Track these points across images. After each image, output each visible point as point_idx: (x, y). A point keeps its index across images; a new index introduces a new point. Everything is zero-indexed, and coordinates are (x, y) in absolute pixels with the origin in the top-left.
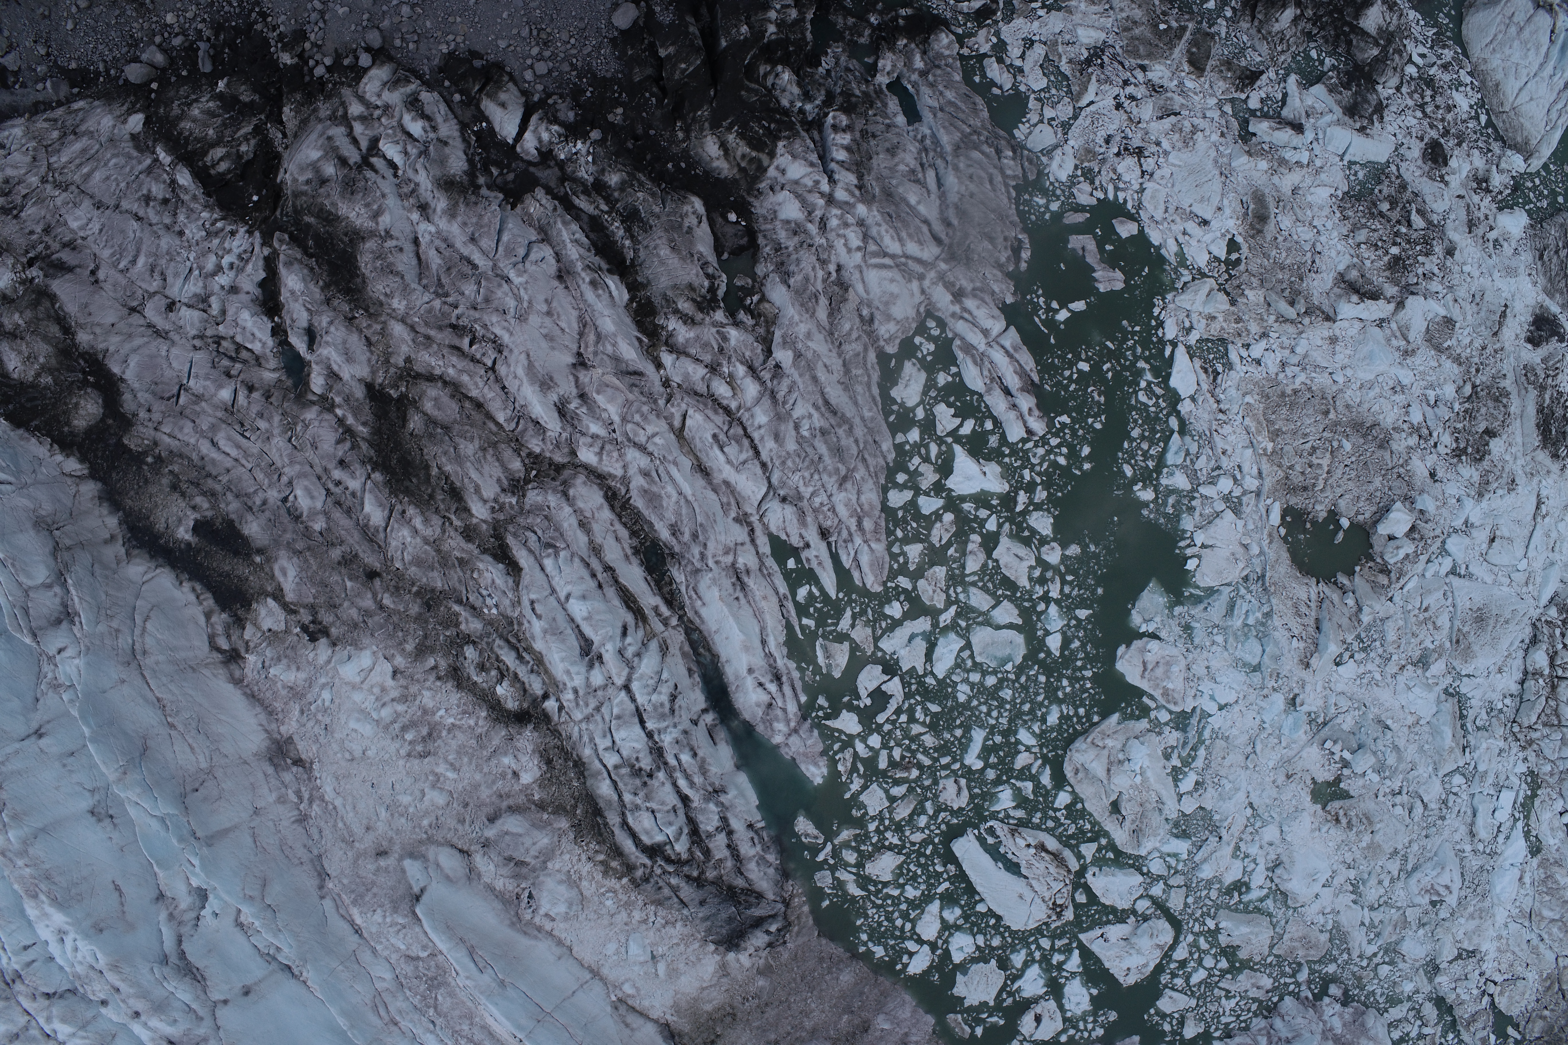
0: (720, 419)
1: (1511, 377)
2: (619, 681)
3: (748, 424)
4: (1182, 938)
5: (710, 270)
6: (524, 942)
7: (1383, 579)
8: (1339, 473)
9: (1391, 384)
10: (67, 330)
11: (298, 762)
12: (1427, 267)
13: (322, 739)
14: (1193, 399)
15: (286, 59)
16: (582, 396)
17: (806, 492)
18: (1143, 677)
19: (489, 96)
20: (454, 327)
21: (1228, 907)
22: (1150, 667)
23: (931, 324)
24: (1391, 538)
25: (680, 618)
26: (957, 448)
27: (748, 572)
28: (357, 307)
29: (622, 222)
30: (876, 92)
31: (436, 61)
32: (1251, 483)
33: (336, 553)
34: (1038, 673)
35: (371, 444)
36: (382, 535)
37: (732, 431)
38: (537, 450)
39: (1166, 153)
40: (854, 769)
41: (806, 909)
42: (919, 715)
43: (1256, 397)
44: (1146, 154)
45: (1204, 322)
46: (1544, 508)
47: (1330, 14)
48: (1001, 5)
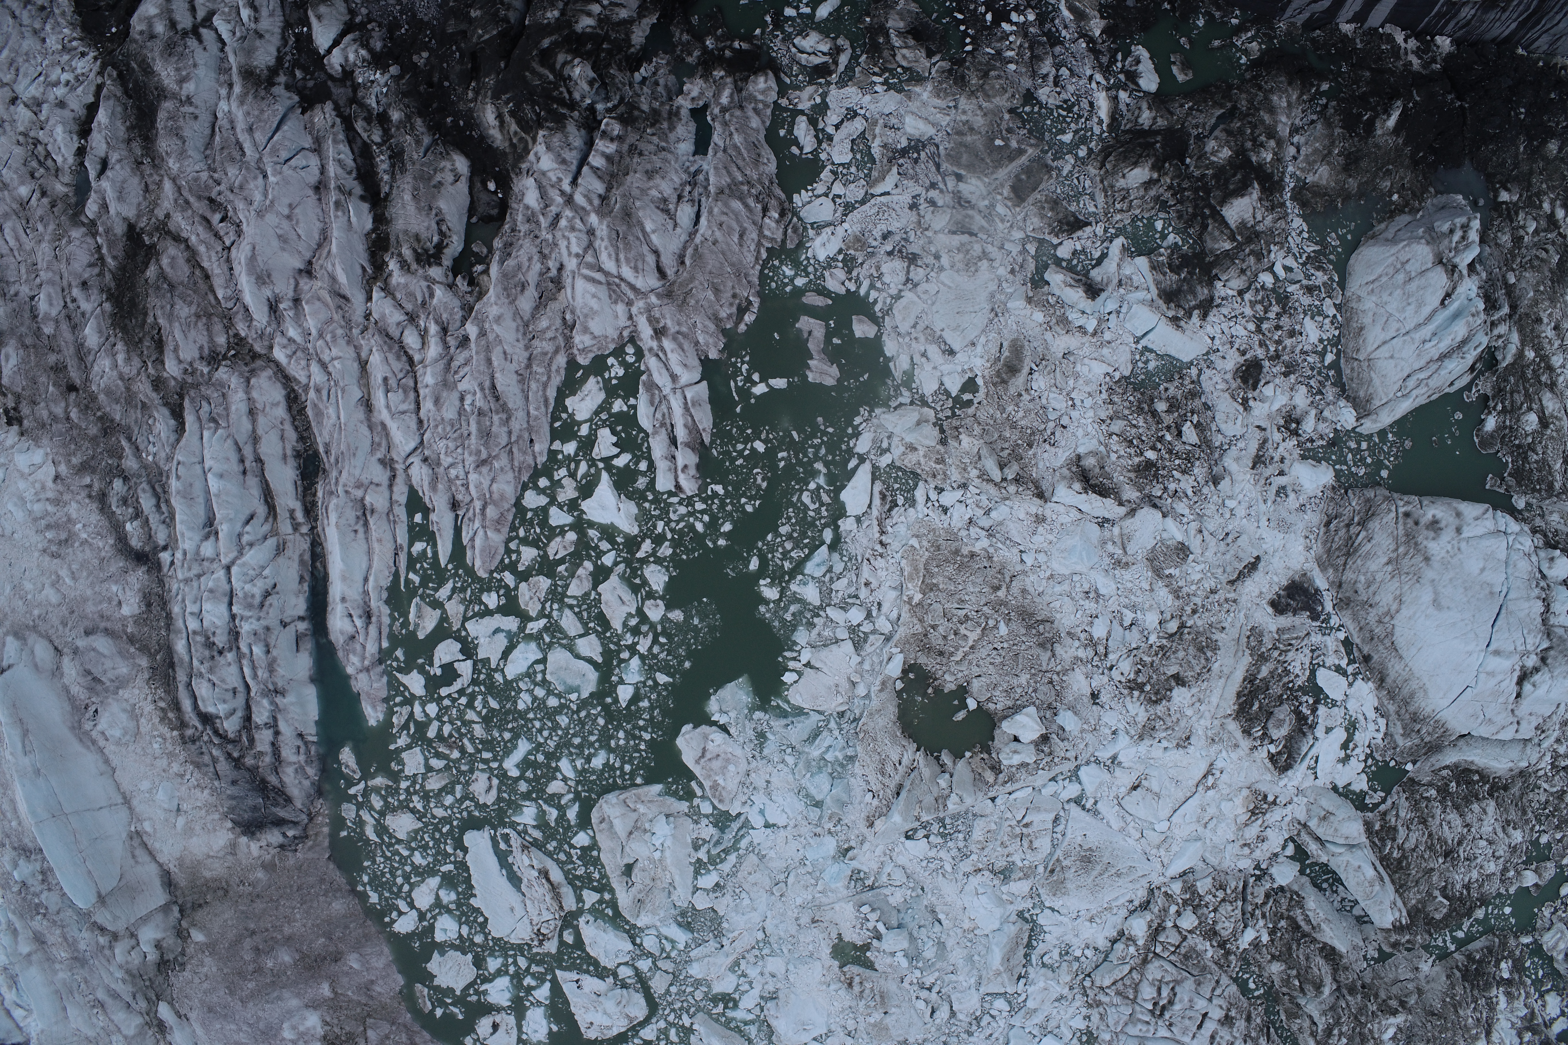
0: (398, 366)
1: (1231, 631)
2: (225, 561)
3: (419, 379)
4: (654, 1020)
5: (444, 228)
6: (77, 747)
7: (990, 776)
8: (984, 652)
9: (1086, 587)
12: (1182, 484)
14: (858, 520)
16: (297, 301)
17: (446, 461)
18: (697, 762)
20: (211, 200)
21: (710, 1014)
22: (708, 755)
23: (630, 350)
24: (1015, 739)
25: (313, 528)
26: (605, 476)
27: (373, 511)
28: (147, 155)
29: (389, 156)
30: (670, 112)
32: (885, 625)
33: (52, 359)
34: (599, 714)
35: (114, 277)
36: (91, 358)
37: (403, 380)
38: (243, 334)
39: (941, 269)
40: (406, 727)
41: (326, 830)
42: (478, 703)
43: (925, 543)
44: (919, 263)
45: (903, 449)
46: (1210, 780)
47: (1196, 190)
48: (841, 68)
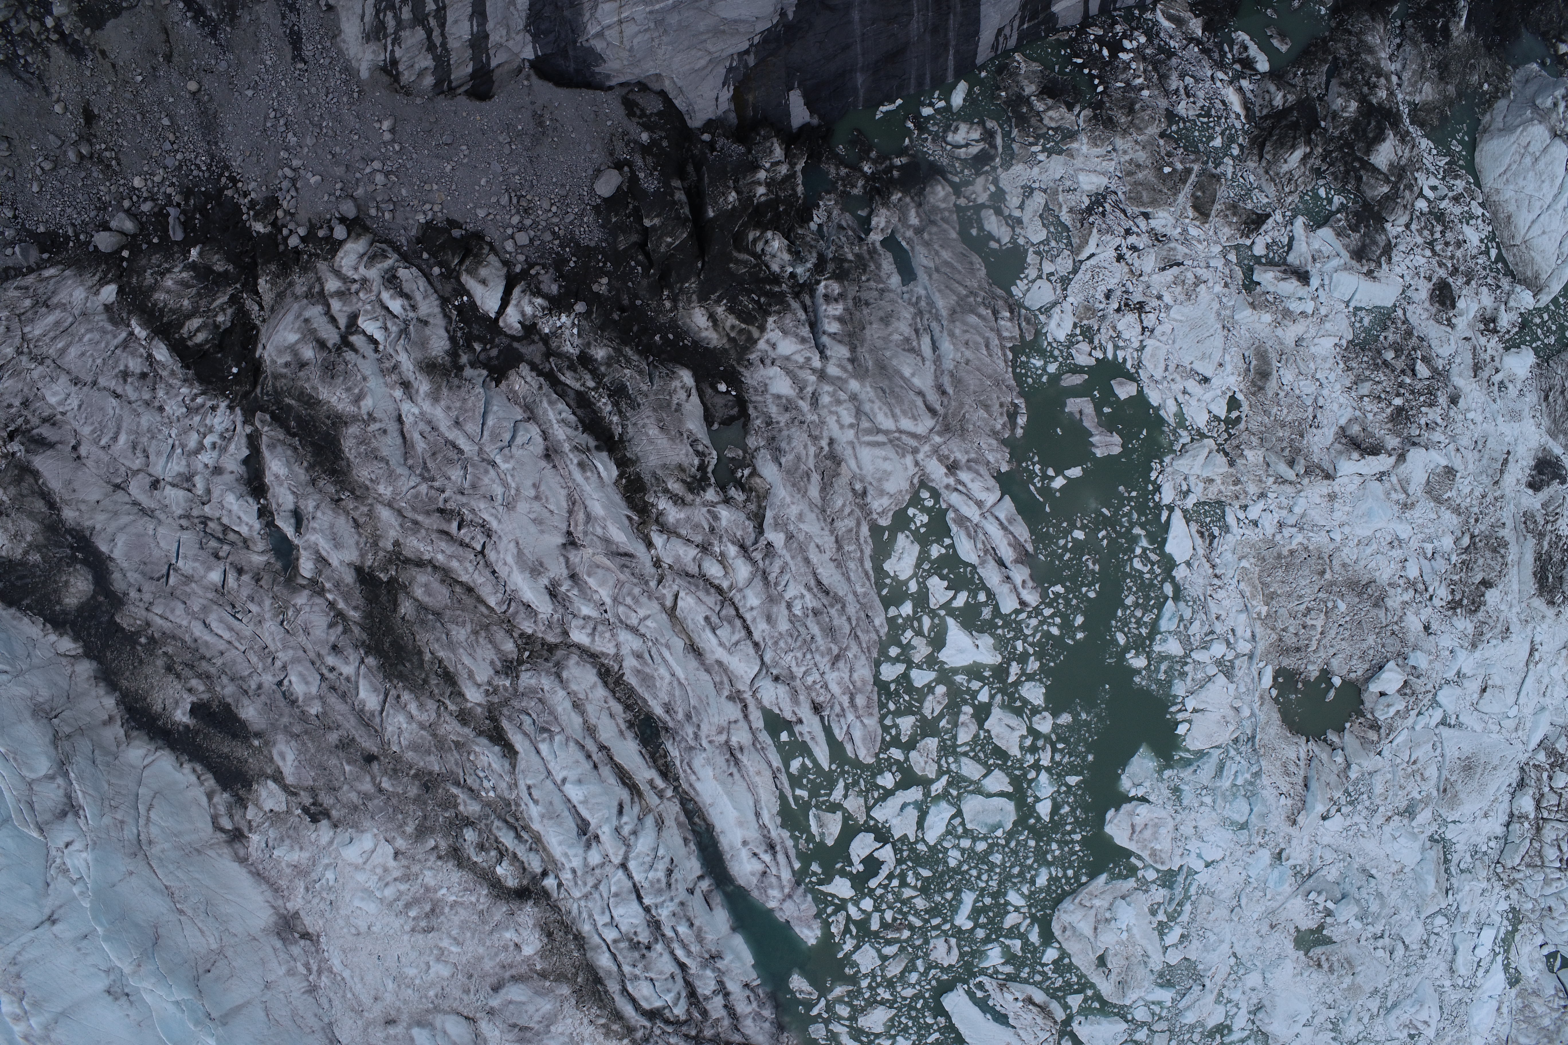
0: (712, 600)
1: (1510, 524)
2: (617, 860)
3: (740, 605)
5: (700, 448)
7: (1372, 735)
8: (1333, 633)
9: (1389, 539)
10: (52, 505)
11: (306, 936)
12: (1430, 416)
13: (327, 915)
14: (1188, 564)
15: (259, 227)
16: (573, 577)
17: (799, 672)
18: (1131, 839)
19: (469, 272)
20: (441, 511)
22: (1138, 829)
23: (925, 494)
24: (1382, 694)
25: (675, 789)
26: (950, 621)
27: (741, 749)
28: (343, 489)
29: (609, 396)
30: (869, 252)
31: (413, 232)
32: (1244, 647)
33: (333, 737)
35: (363, 628)
36: (377, 720)
37: (724, 612)
38: (530, 631)
39: (1168, 307)
40: (847, 930)
43: (1252, 560)
44: (1148, 309)
45: (1202, 485)
46: (1537, 655)
47: (1340, 149)
48: (1000, 150)
